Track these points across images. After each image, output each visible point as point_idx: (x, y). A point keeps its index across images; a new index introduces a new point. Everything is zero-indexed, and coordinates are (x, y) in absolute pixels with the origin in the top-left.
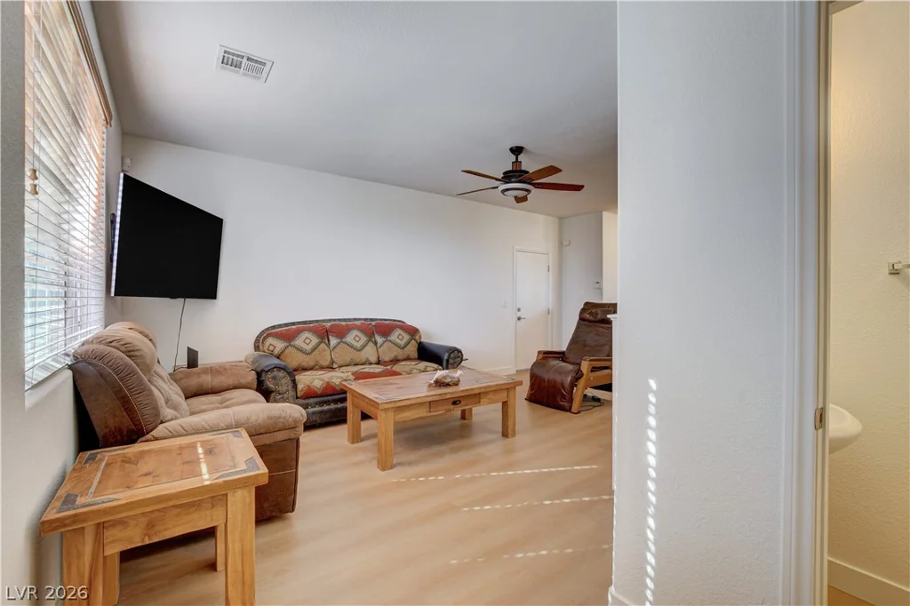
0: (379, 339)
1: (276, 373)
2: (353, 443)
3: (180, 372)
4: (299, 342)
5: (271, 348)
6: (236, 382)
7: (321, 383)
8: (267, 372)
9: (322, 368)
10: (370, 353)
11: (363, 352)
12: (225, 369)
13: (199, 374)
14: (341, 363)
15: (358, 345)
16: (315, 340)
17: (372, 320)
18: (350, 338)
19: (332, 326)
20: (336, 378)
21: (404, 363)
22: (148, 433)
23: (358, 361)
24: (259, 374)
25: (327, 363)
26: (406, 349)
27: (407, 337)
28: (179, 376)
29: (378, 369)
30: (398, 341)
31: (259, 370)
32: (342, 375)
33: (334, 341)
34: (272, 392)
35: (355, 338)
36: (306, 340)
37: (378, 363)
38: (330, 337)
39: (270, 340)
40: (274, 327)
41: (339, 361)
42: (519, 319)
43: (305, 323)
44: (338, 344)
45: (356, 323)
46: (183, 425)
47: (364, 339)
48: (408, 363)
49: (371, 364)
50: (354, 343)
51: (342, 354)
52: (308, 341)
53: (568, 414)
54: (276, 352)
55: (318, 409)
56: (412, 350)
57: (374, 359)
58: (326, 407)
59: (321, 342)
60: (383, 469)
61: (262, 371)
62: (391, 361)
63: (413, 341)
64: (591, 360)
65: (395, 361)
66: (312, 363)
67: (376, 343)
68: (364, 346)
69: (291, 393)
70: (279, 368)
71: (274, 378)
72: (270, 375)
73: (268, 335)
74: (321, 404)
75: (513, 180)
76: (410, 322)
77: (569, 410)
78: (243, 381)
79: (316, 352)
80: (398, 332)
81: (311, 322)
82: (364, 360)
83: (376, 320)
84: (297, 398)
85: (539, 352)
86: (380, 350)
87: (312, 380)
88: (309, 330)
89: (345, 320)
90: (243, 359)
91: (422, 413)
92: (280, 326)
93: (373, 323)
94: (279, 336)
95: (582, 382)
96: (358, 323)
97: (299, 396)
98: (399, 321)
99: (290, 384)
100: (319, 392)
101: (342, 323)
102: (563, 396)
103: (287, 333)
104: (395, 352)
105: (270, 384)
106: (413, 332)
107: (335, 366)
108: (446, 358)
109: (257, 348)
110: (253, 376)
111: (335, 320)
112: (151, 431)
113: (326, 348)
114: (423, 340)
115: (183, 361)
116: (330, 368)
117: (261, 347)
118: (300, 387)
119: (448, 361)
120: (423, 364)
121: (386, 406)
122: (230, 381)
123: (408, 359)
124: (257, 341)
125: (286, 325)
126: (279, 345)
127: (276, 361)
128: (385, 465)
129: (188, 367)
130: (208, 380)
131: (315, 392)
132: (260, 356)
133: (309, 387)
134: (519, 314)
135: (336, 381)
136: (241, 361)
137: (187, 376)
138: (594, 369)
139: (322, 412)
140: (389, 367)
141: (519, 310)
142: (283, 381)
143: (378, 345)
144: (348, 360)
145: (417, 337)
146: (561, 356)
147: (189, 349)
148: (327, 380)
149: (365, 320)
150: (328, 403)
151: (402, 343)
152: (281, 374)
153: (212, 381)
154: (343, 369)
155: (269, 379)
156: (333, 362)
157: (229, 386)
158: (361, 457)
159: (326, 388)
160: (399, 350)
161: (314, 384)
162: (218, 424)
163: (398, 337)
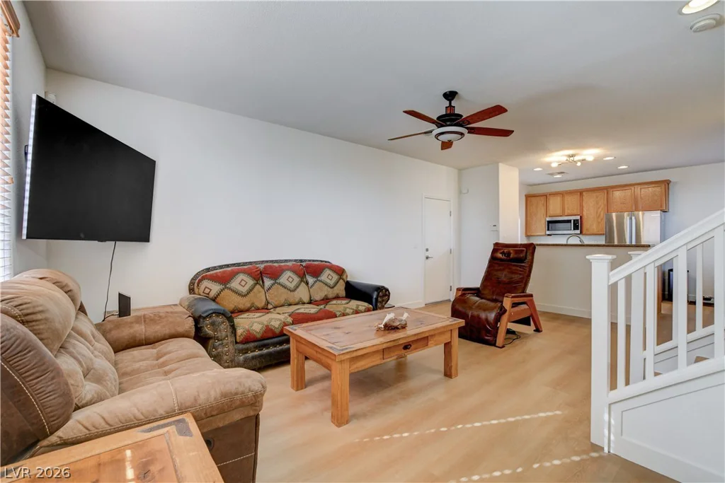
0: (311, 280)
1: (214, 318)
2: (297, 390)
3: (109, 321)
4: (235, 284)
5: (207, 291)
6: (173, 331)
7: (260, 326)
8: (204, 318)
9: (258, 309)
10: (303, 293)
11: (296, 292)
12: (160, 317)
13: (132, 323)
14: (276, 303)
15: (292, 286)
16: (251, 282)
17: (301, 261)
18: (283, 279)
19: (265, 268)
20: (275, 319)
21: (334, 302)
22: (52, 433)
23: (291, 300)
24: (197, 320)
25: (261, 304)
26: (335, 288)
27: (335, 277)
28: (109, 326)
29: (312, 309)
30: (328, 281)
31: (197, 315)
32: (279, 316)
33: (268, 282)
34: (212, 338)
35: (288, 278)
36: (242, 282)
37: (310, 302)
38: (265, 278)
39: (206, 283)
40: (208, 270)
41: (274, 302)
42: (427, 258)
43: (238, 265)
44: (273, 285)
45: (288, 264)
46: (106, 415)
47: (297, 279)
48: (339, 302)
49: (304, 303)
50: (288, 284)
51: (278, 295)
52: (243, 283)
53: (493, 348)
54: (212, 294)
55: (257, 353)
56: (340, 289)
57: (306, 299)
58: (265, 351)
59: (256, 284)
60: (339, 425)
61: (200, 316)
62: (323, 300)
63: (341, 281)
64: (513, 297)
65: (326, 300)
66: (248, 305)
67: (307, 283)
68: (297, 287)
69: (231, 339)
70: (218, 313)
71: (213, 324)
72: (208, 321)
73: (203, 278)
74: (260, 348)
75: (448, 123)
76: (335, 262)
77: (494, 345)
78: (180, 330)
79: (252, 294)
80: (327, 272)
81: (245, 264)
82: (297, 300)
83: (305, 261)
84: (236, 343)
85: (458, 290)
86: (311, 290)
87: (251, 324)
88: (244, 272)
89: (276, 261)
90: (178, 303)
91: (376, 360)
92: (215, 268)
93: (304, 264)
94: (214, 279)
95: (505, 318)
96: (290, 264)
97: (238, 341)
98: (326, 262)
99: (230, 330)
100: (258, 336)
101: (276, 264)
102: (488, 331)
103: (223, 276)
104: (325, 292)
105: (208, 331)
106: (340, 272)
107: (270, 306)
108: (375, 297)
109: (191, 290)
110: (190, 324)
111: (267, 262)
112: (58, 429)
113: (261, 289)
114: (348, 279)
115: (114, 306)
116: (265, 309)
117: (196, 290)
118: (239, 331)
119: (377, 299)
120: (354, 304)
121: (343, 358)
122: (167, 331)
123: (337, 297)
124: (192, 283)
125: (221, 267)
126: (215, 288)
127: (213, 306)
128: (340, 419)
129: (120, 315)
130: (140, 330)
131: (255, 336)
132: (196, 299)
133: (248, 331)
134: (428, 254)
135: (276, 324)
136: (175, 305)
137: (117, 326)
138: (515, 305)
139: (261, 356)
140: (322, 307)
141: (427, 250)
142: (222, 327)
143: (310, 285)
144: (282, 301)
145: (344, 277)
146: (476, 291)
147: (120, 294)
148: (266, 323)
149: (296, 261)
150: (267, 346)
151: (331, 283)
152: (220, 319)
153: (146, 331)
154: (278, 310)
155: (207, 326)
156: (268, 303)
157: (165, 335)
158: (309, 408)
159: (265, 332)
160: (329, 289)
161: (254, 328)
162: (156, 411)
163: (327, 276)
